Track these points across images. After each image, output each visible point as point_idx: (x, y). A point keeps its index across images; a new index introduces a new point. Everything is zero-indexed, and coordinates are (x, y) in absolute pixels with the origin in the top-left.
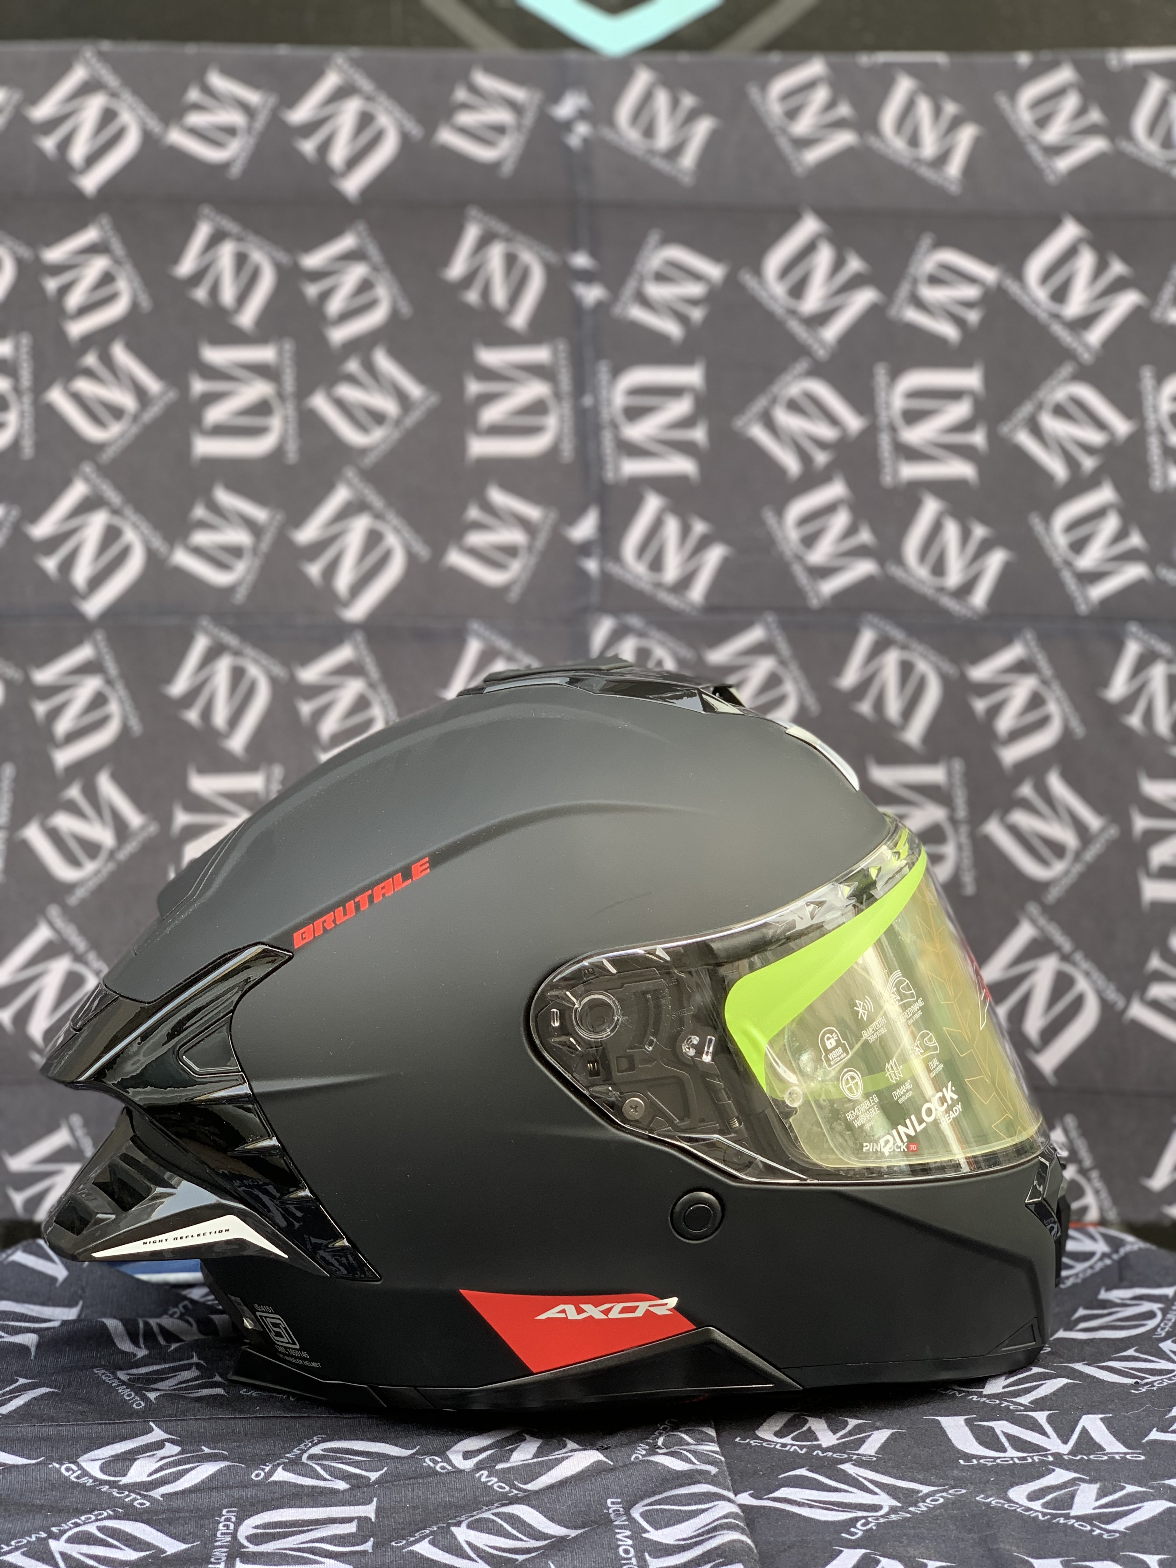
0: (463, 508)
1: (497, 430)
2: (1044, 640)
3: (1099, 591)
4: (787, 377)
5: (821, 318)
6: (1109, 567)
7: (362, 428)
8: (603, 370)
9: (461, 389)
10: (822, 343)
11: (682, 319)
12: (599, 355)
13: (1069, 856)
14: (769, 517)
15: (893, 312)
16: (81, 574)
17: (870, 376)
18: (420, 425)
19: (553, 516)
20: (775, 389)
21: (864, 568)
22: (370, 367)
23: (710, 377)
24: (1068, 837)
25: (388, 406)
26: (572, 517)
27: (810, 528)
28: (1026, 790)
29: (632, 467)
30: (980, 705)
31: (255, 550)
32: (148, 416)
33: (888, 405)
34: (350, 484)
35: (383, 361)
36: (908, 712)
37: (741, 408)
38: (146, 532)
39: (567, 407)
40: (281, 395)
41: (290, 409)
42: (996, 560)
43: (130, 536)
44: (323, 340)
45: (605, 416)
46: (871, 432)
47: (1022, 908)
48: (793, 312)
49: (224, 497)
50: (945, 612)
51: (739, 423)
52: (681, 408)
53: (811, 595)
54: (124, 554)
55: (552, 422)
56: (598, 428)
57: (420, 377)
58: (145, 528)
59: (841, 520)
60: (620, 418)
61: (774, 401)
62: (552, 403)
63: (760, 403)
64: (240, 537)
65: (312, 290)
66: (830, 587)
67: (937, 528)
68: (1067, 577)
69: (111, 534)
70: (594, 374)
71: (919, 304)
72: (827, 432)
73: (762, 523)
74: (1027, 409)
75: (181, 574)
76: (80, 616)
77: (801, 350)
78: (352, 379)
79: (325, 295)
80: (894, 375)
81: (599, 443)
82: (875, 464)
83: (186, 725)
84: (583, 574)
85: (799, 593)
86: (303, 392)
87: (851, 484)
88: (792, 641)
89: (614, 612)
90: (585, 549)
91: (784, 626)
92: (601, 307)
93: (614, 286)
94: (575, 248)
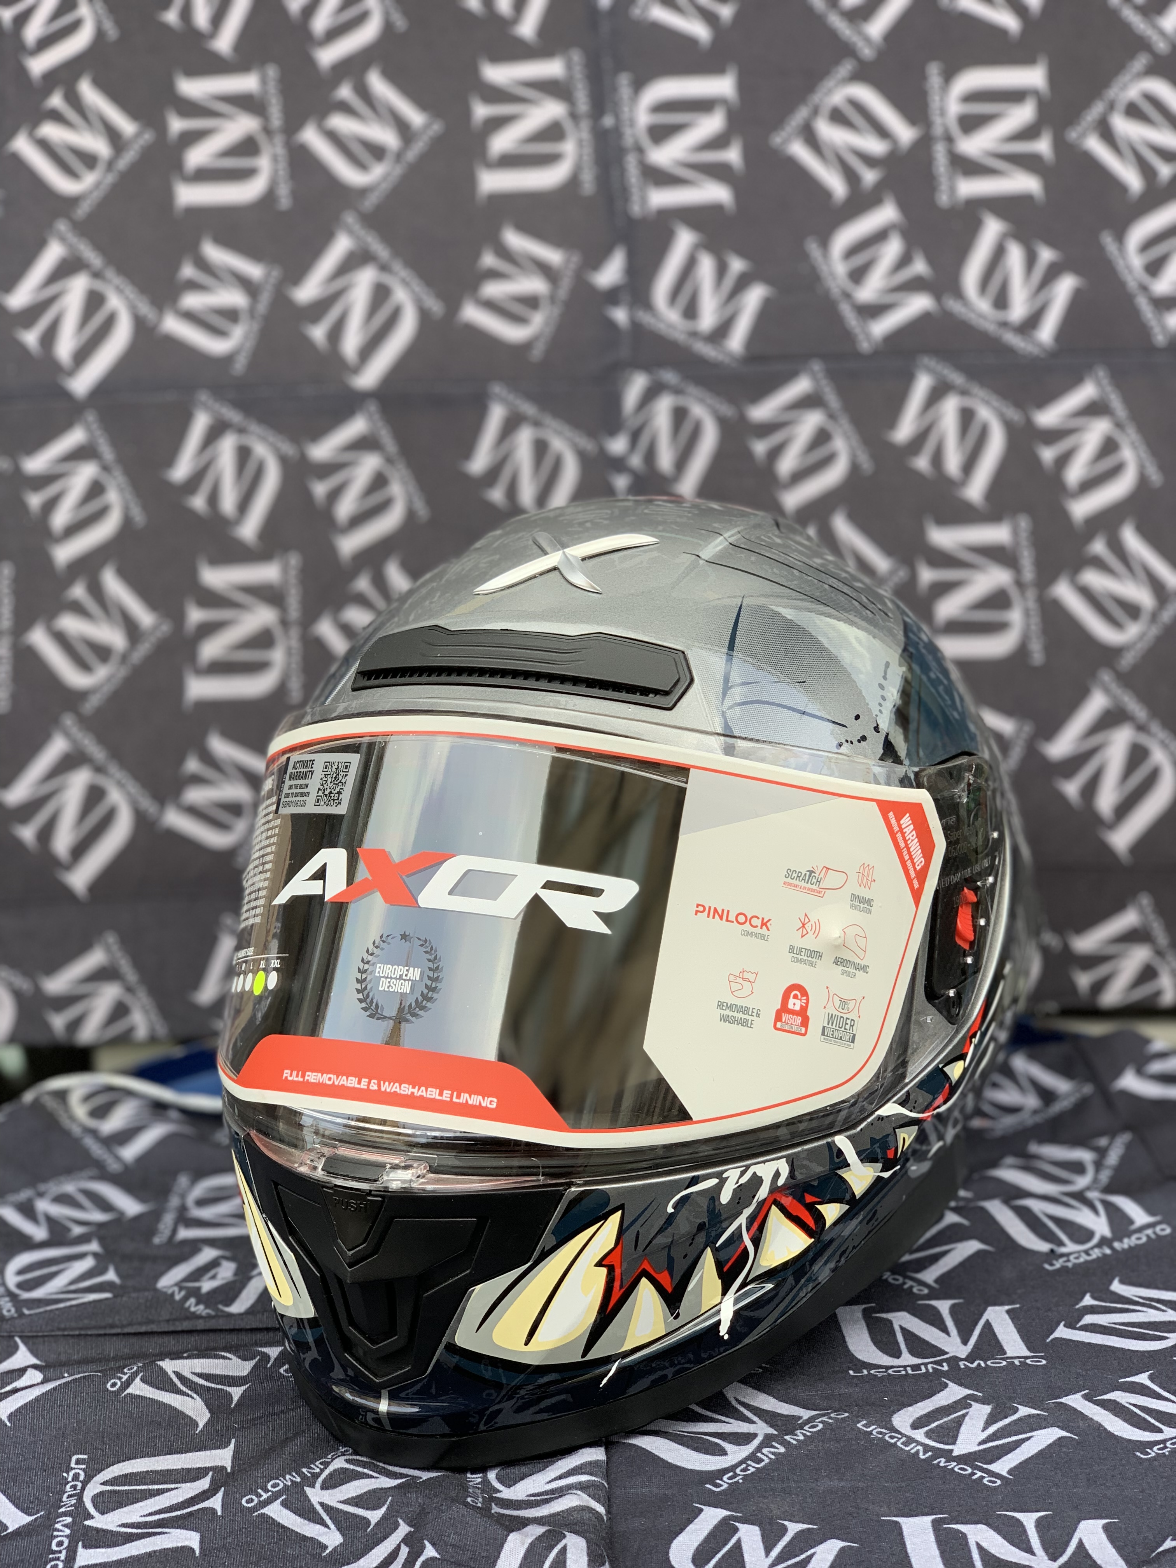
0: (477, 255)
4: (829, 83)
7: (362, 166)
9: (467, 113)
10: (867, 40)
12: (620, 67)
17: (923, 77)
18: (425, 158)
20: (816, 98)
23: (742, 86)
26: (596, 259)
31: (252, 311)
33: (943, 112)
34: (351, 232)
38: (132, 296)
39: (585, 132)
43: (115, 302)
44: (310, 64)
46: (924, 144)
47: (1093, 675)
49: (214, 253)
50: (1009, 351)
51: (777, 140)
55: (569, 148)
56: (621, 152)
57: (421, 103)
58: (130, 291)
60: (645, 141)
61: (816, 112)
64: (234, 298)
69: (94, 301)
70: (614, 89)
73: (805, 257)
75: (174, 344)
76: (66, 395)
77: (846, 50)
80: (949, 75)
81: (623, 171)
82: (929, 181)
83: (192, 513)
84: (611, 325)
85: (848, 336)
86: (292, 126)
87: (903, 206)
88: (841, 391)
89: (647, 367)
90: (612, 296)
91: (832, 375)
92: (619, 6)
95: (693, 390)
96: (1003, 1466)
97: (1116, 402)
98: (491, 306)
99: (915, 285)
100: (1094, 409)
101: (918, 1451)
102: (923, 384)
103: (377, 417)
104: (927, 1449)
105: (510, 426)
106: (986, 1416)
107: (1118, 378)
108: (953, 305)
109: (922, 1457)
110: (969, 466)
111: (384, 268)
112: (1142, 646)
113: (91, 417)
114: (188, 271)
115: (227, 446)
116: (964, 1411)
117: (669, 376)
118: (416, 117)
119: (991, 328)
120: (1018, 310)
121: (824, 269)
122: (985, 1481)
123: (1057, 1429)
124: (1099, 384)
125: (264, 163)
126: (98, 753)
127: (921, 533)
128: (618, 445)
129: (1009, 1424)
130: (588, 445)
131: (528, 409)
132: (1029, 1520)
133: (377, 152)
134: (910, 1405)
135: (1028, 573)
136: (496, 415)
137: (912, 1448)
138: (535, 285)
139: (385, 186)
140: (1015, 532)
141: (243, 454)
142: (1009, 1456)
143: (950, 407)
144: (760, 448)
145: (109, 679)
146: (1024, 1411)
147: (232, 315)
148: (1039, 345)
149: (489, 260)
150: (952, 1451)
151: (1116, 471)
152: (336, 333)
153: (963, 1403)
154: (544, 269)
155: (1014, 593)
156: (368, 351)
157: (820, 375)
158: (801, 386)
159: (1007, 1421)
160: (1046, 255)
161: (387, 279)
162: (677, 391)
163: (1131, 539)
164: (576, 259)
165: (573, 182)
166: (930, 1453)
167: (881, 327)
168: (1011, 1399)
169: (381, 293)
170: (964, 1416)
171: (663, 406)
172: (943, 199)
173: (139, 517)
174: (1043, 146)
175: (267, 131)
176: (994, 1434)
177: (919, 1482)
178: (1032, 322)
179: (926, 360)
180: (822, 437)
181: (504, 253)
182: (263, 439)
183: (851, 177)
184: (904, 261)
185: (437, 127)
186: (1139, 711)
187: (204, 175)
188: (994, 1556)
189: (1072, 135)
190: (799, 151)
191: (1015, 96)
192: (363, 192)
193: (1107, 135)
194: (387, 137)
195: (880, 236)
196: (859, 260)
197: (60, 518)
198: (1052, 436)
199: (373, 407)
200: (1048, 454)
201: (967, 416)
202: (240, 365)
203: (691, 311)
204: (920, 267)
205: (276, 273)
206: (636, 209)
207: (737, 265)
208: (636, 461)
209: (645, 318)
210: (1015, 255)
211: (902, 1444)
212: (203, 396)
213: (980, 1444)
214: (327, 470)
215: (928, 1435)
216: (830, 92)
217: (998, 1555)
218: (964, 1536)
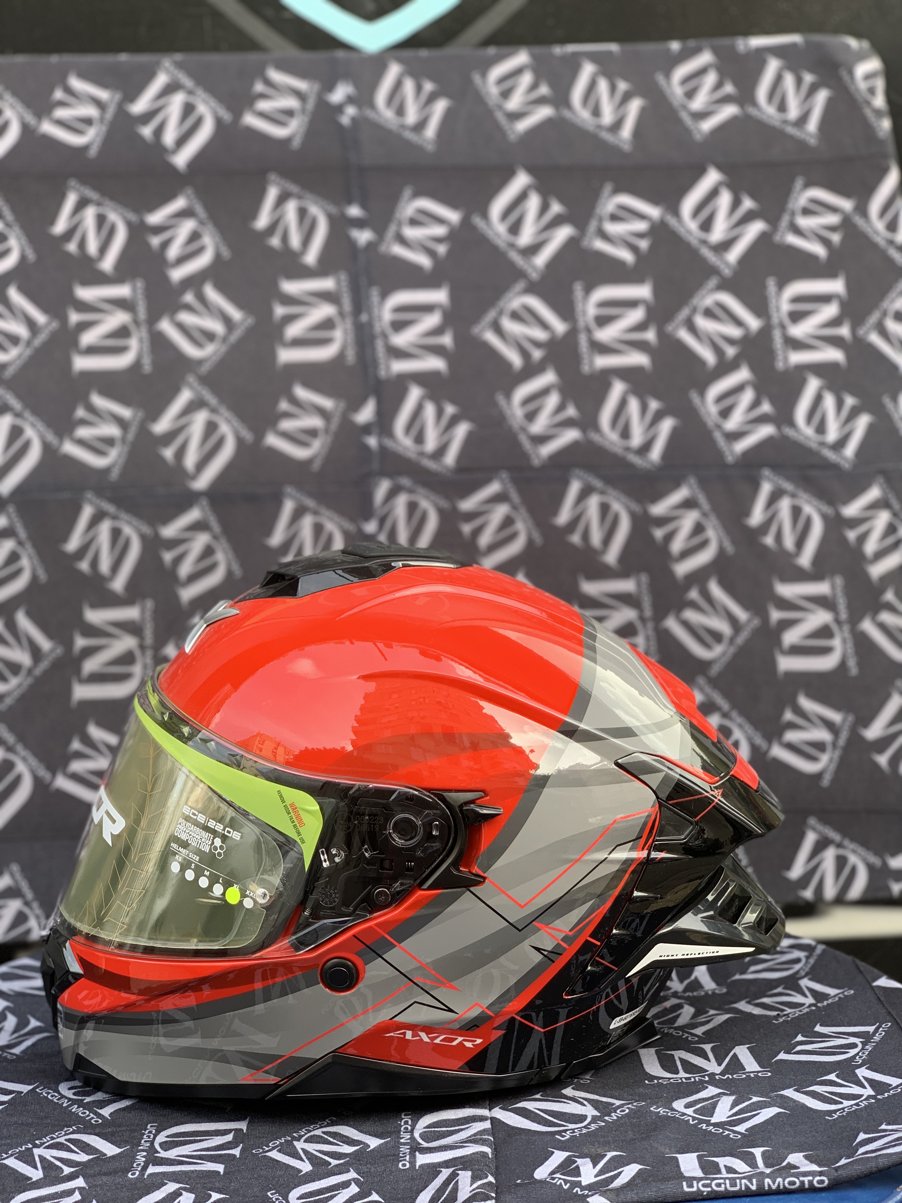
0: (276, 402)
1: (298, 342)
2: (704, 484)
3: (742, 446)
8: (375, 293)
9: (270, 312)
12: (371, 283)
14: (501, 399)
17: (571, 291)
18: (241, 341)
19: (342, 405)
21: (571, 435)
22: (201, 298)
23: (453, 296)
25: (217, 327)
26: (356, 405)
27: (531, 407)
28: (694, 594)
29: (399, 366)
30: (659, 533)
32: (38, 341)
35: (211, 293)
36: (607, 540)
37: (476, 318)
39: (349, 323)
40: (136, 322)
42: (667, 425)
44: (166, 279)
45: (377, 329)
46: (572, 333)
50: (630, 466)
51: (476, 330)
52: (433, 320)
53: (533, 456)
55: (338, 334)
56: (372, 337)
57: (239, 304)
59: (553, 400)
60: (389, 330)
62: (338, 320)
65: (155, 241)
66: (547, 450)
67: (623, 404)
70: (368, 297)
73: (496, 404)
75: (69, 460)
77: (519, 274)
78: (189, 308)
79: (165, 244)
80: (589, 290)
81: (374, 350)
82: (576, 357)
83: (79, 573)
84: (366, 448)
85: (525, 456)
86: (153, 319)
87: (559, 373)
88: (521, 492)
89: (389, 475)
90: (367, 429)
91: (516, 481)
92: (371, 246)
93: (380, 231)
94: (350, 202)
109: (691, 1122)
127: (576, 585)
165: (341, 356)
177: (690, 1136)
211: (680, 1115)
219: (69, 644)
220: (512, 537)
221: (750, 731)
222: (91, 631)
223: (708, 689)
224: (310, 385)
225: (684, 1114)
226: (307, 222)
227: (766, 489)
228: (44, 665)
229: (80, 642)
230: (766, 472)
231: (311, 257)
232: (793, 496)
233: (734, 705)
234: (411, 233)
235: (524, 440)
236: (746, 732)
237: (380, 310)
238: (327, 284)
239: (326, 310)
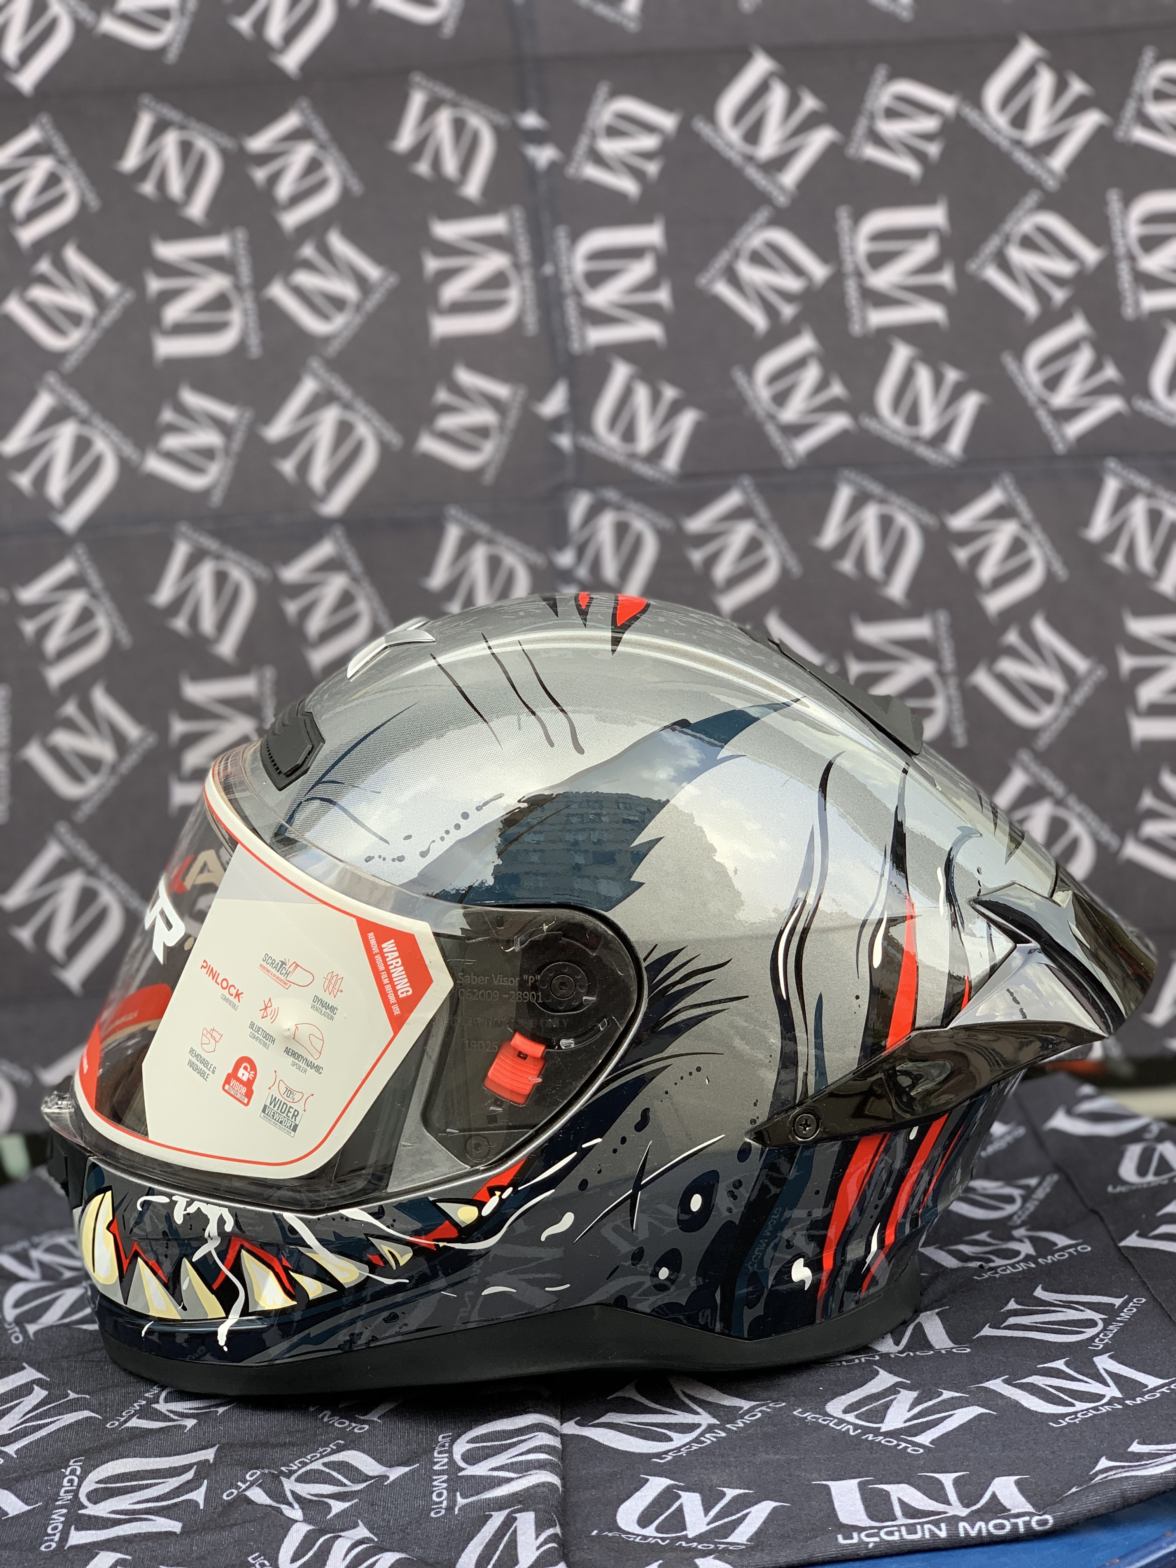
0: (432, 391)
1: (459, 308)
2: (1025, 481)
3: (1076, 428)
4: (748, 228)
5: (779, 163)
6: (1083, 403)
7: (325, 316)
8: (562, 234)
9: (419, 266)
10: (781, 188)
11: (638, 174)
12: (557, 221)
13: (1058, 700)
15: (851, 151)
16: (56, 488)
17: (833, 220)
18: (381, 307)
20: (737, 242)
23: (669, 235)
24: (1054, 681)
26: (542, 391)
31: (227, 450)
33: (853, 250)
34: (316, 376)
37: (703, 266)
41: (249, 302)
43: (101, 445)
44: (276, 227)
46: (837, 279)
47: (1013, 755)
48: (750, 159)
49: (191, 398)
50: (921, 462)
52: (643, 269)
54: (96, 464)
55: (513, 294)
56: (561, 297)
57: (378, 260)
58: (115, 436)
60: (583, 286)
61: (737, 255)
62: (512, 275)
63: (724, 257)
64: (210, 438)
68: (1043, 415)
69: (82, 445)
70: (553, 241)
71: (879, 140)
72: (792, 284)
73: (732, 385)
74: (994, 243)
75: (156, 480)
76: (57, 531)
77: (762, 199)
80: (857, 217)
81: (563, 313)
82: (843, 313)
83: (174, 634)
84: (556, 450)
85: (774, 454)
86: (260, 282)
87: (819, 336)
88: (770, 504)
89: (590, 486)
90: (556, 424)
91: (761, 489)
92: (555, 167)
93: (566, 146)
94: (523, 108)
95: (633, 506)
96: (925, 1438)
97: (1022, 505)
98: (446, 437)
99: (833, 406)
100: (1002, 513)
101: (848, 1430)
102: (844, 495)
103: (342, 540)
104: (856, 1427)
105: (467, 543)
106: (912, 1400)
107: (1023, 484)
108: (870, 424)
109: (852, 1433)
110: (890, 567)
111: (347, 406)
112: (1056, 727)
113: (80, 550)
114: (168, 415)
115: (206, 572)
116: (893, 1397)
117: (611, 495)
118: (373, 272)
119: (905, 442)
120: (929, 425)
121: (749, 394)
122: (909, 1450)
123: (977, 1407)
124: (1005, 489)
125: (235, 317)
126: (90, 858)
127: (849, 629)
128: (566, 559)
129: (934, 1405)
130: (538, 559)
131: (482, 528)
132: (947, 1479)
133: (339, 303)
134: (843, 1394)
135: (949, 664)
136: (453, 535)
137: (844, 1427)
138: (485, 417)
139: (347, 334)
140: (935, 626)
141: (221, 578)
142: (932, 1430)
143: (870, 515)
144: (697, 556)
145: (100, 788)
146: (947, 1395)
147: (208, 453)
148: (950, 456)
149: (442, 396)
150: (880, 1428)
151: (1025, 568)
152: (304, 466)
153: (893, 1390)
154: (494, 403)
155: (937, 682)
156: (334, 480)
157: (750, 489)
158: (732, 499)
159: (930, 1403)
160: (952, 375)
161: (350, 416)
162: (619, 508)
163: (1041, 629)
164: (522, 392)
165: (518, 324)
166: (859, 1431)
167: (804, 444)
168: (937, 1385)
169: (344, 430)
170: (892, 1400)
171: (606, 522)
172: (856, 329)
173: (125, 639)
174: (946, 278)
175: (238, 288)
176: (919, 1413)
177: (848, 1453)
178: (941, 437)
179: (846, 473)
180: (753, 545)
181: (457, 390)
182: (239, 564)
183: (771, 311)
184: (822, 385)
185: (393, 280)
186: (1057, 787)
187: (181, 329)
188: (913, 1508)
189: (972, 266)
190: (723, 290)
191: (918, 234)
192: (327, 340)
193: (1004, 265)
194: (347, 290)
195: (800, 363)
196: (781, 385)
197: (53, 643)
198: (965, 538)
199: (339, 532)
200: (962, 555)
201: (886, 522)
202: (216, 498)
203: (629, 435)
204: (837, 390)
205: (248, 415)
206: (576, 346)
207: (670, 393)
208: (583, 572)
209: (586, 442)
210: (924, 377)
211: (835, 1424)
212: (183, 528)
213: (905, 1422)
214: (297, 590)
215: (857, 1417)
216: (749, 236)
217: (917, 1507)
218: (887, 1494)
219: (163, 729)
220: (760, 566)
221: (1093, 824)
222: (193, 712)
223: (1035, 768)
224: (477, 366)
225: (841, 1421)
226: (466, 139)
227: (1111, 487)
228: (132, 760)
229: (179, 727)
230: (1112, 464)
231: (472, 188)
232: (1150, 495)
233: (1071, 788)
234: (608, 147)
235: (771, 430)
236: (1088, 825)
237: (569, 259)
238: (496, 224)
239: (496, 261)
